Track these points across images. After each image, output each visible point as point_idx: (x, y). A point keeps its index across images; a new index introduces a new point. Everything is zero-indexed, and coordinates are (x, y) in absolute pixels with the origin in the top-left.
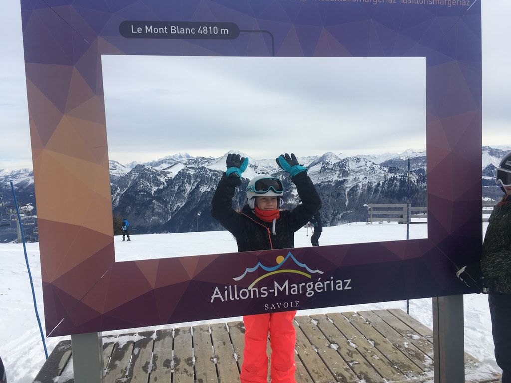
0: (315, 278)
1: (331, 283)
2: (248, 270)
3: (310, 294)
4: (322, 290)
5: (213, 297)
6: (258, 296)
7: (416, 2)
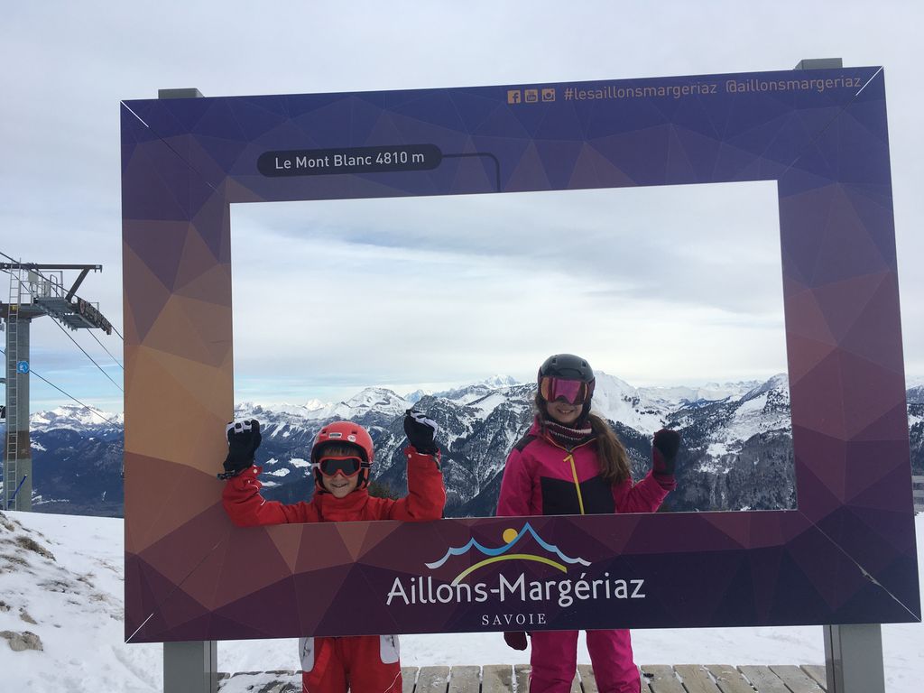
0: (574, 573)
1: (604, 583)
2: (452, 551)
3: (565, 601)
4: (588, 596)
5: (391, 595)
6: (469, 600)
7: (755, 87)
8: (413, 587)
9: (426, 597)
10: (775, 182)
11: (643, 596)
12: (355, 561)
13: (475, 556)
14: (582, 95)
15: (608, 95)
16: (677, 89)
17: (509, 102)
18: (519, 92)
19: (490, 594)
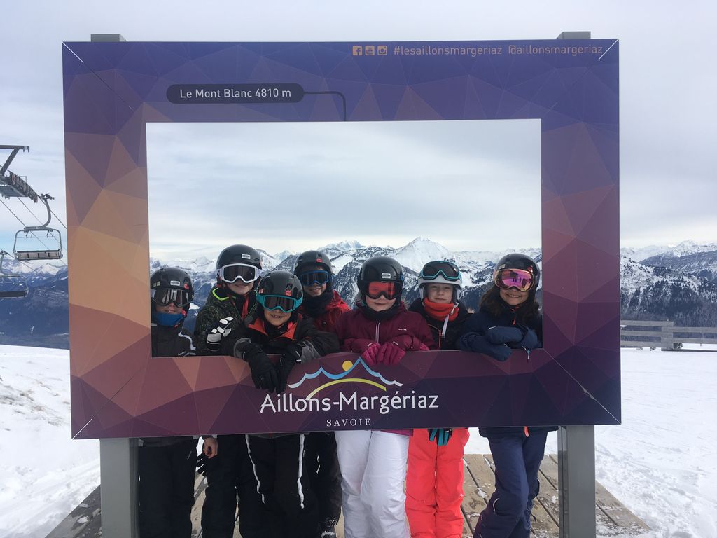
0: (391, 391)
1: (411, 398)
2: (307, 376)
3: (384, 410)
4: (400, 407)
5: (263, 406)
6: (318, 409)
7: (529, 51)
8: (279, 401)
10: (540, 120)
11: (437, 406)
12: (238, 383)
14: (406, 51)
15: (425, 52)
17: (354, 54)
18: (361, 47)
19: (332, 405)
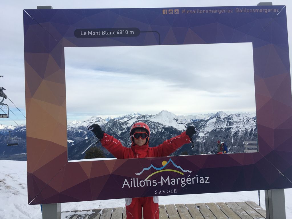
0: (186, 175)
2: (145, 169)
3: (183, 185)
4: (191, 183)
5: (124, 185)
6: (151, 185)
7: (245, 11)
8: (131, 182)
9: (136, 185)
10: (252, 43)
11: (209, 182)
12: (111, 173)
13: (153, 170)
14: (188, 12)
15: (196, 12)
16: (220, 11)
17: (163, 14)
18: (167, 10)
19: (158, 183)
